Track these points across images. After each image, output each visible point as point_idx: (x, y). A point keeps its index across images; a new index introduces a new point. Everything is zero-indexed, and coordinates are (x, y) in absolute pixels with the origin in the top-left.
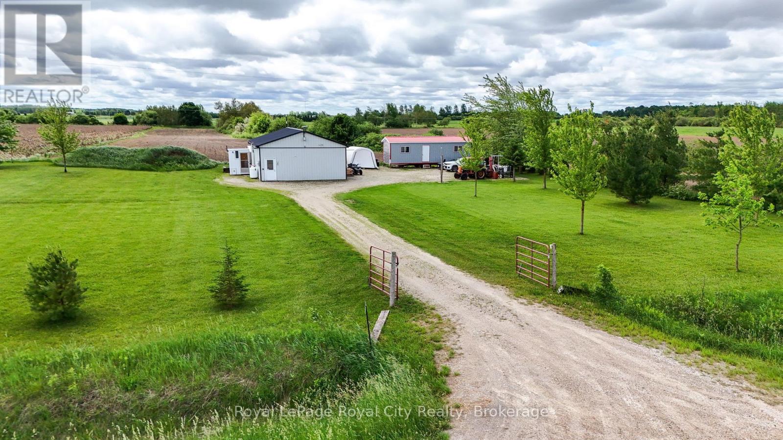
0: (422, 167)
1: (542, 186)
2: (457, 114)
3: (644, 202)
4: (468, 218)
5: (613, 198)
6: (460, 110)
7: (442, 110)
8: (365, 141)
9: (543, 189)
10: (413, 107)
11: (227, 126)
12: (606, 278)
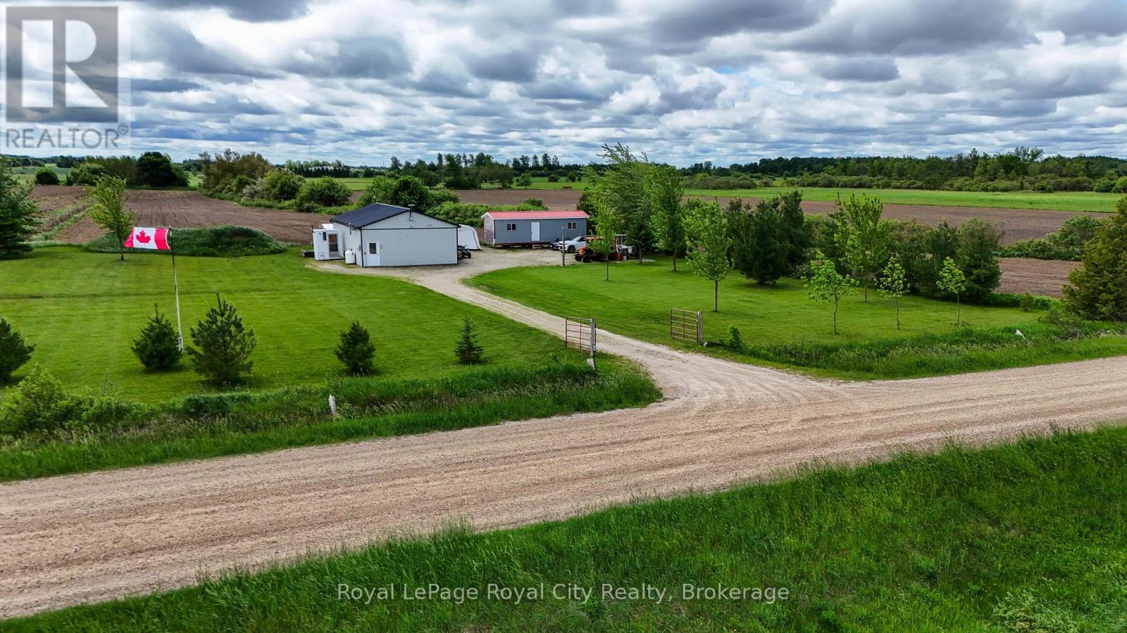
0: (531, 248)
1: (671, 268)
2: (537, 167)
3: (771, 283)
4: (611, 301)
5: (743, 279)
6: (541, 162)
7: (516, 162)
8: (441, 212)
9: (672, 272)
10: (475, 158)
11: (223, 189)
12: (735, 332)
